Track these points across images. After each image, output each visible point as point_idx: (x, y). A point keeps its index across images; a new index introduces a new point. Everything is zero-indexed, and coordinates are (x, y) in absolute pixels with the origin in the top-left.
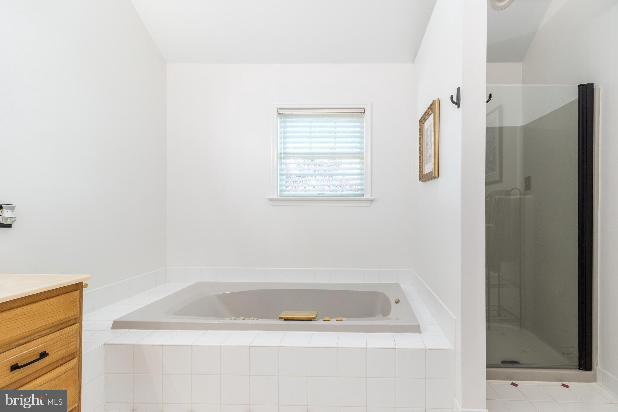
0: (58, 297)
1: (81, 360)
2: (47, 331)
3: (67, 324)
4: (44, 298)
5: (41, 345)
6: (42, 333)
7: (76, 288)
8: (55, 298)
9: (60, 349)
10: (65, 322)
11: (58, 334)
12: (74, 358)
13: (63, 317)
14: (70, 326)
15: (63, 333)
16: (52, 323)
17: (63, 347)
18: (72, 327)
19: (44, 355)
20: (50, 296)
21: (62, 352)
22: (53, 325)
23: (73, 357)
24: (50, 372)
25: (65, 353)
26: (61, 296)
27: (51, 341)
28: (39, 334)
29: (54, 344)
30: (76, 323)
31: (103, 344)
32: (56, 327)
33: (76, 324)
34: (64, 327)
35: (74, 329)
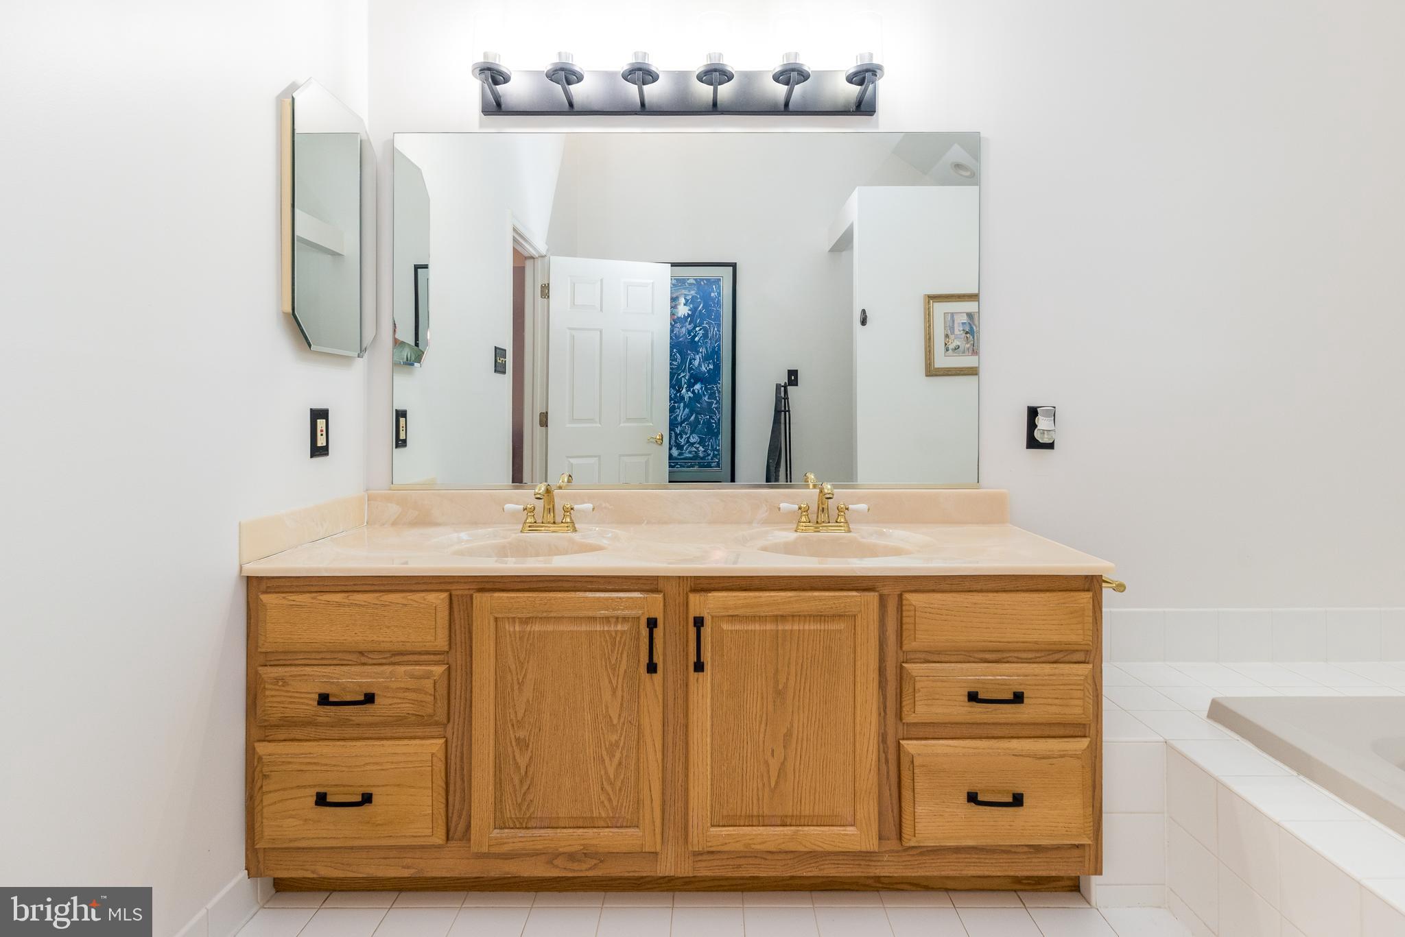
0: (1048, 594)
1: (1101, 749)
2: (1030, 655)
3: (1069, 656)
4: (1024, 588)
5: (1016, 678)
6: (1024, 655)
7: (1086, 587)
8: (1042, 595)
9: (1050, 701)
10: (1066, 651)
11: (1047, 668)
12: (1085, 736)
13: (1056, 638)
14: (1076, 663)
15: (1057, 671)
16: (1036, 643)
17: (1057, 701)
18: (1076, 666)
19: (1018, 698)
20: (1035, 587)
21: (1054, 709)
22: (1037, 647)
23: (1082, 734)
24: (1036, 739)
25: (1060, 716)
26: (1055, 594)
27: (1034, 678)
28: (1016, 655)
29: (1039, 687)
30: (1088, 663)
31: (1163, 740)
32: (1048, 653)
33: (1087, 665)
34: (1062, 660)
35: (1080, 673)
